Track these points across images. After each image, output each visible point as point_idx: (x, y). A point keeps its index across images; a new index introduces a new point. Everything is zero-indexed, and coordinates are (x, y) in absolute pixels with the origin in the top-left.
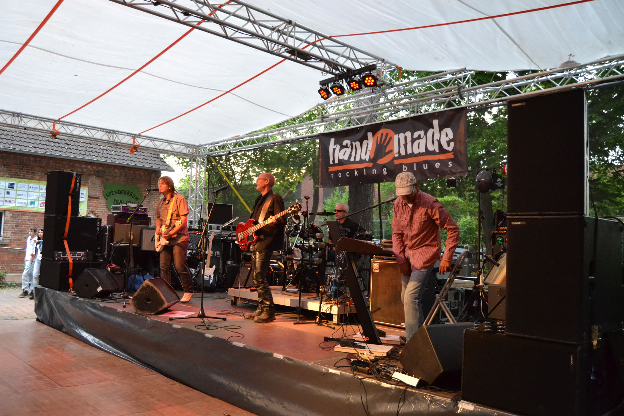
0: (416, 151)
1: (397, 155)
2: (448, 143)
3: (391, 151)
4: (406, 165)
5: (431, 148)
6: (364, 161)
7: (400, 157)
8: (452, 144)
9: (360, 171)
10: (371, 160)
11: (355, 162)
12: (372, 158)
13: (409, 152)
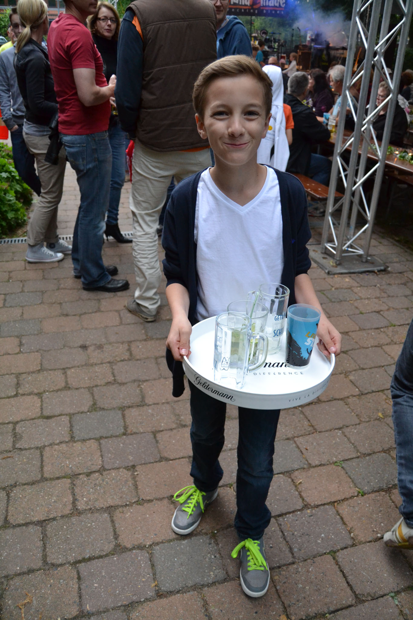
0: (270, 5)
1: (262, 5)
2: (283, 4)
3: (260, 3)
4: (266, 10)
5: (276, 5)
6: (247, 5)
7: (263, 6)
8: (284, 5)
9: (245, 10)
10: (250, 6)
11: (242, 5)
12: (251, 4)
13: (267, 4)
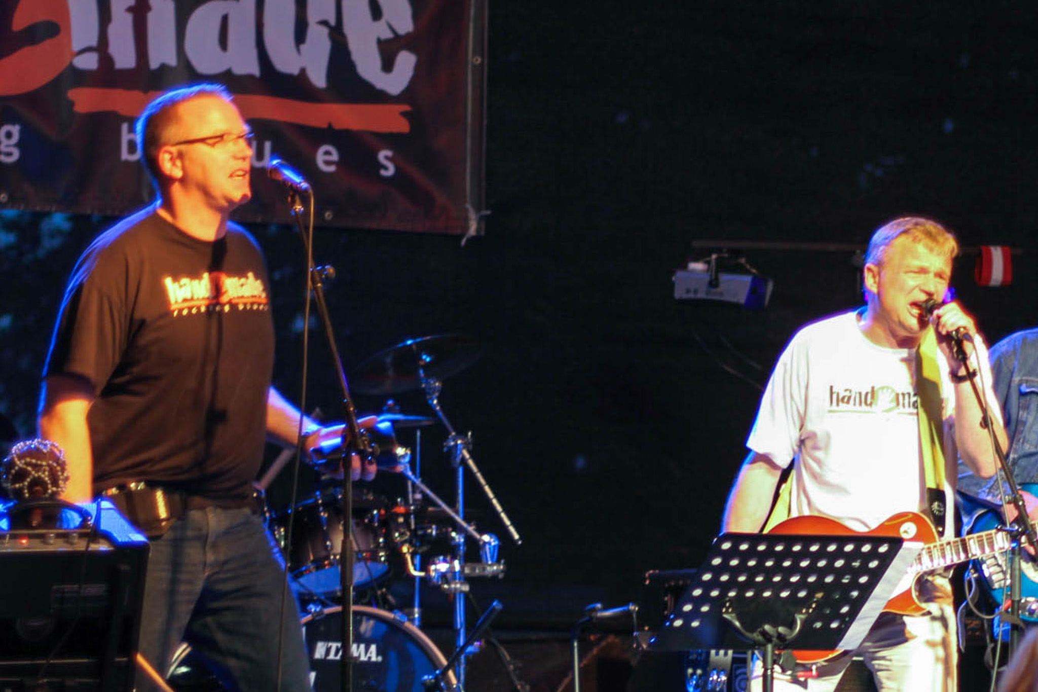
2: (386, 54)
3: (49, 30)
5: (287, 61)
13: (162, 53)
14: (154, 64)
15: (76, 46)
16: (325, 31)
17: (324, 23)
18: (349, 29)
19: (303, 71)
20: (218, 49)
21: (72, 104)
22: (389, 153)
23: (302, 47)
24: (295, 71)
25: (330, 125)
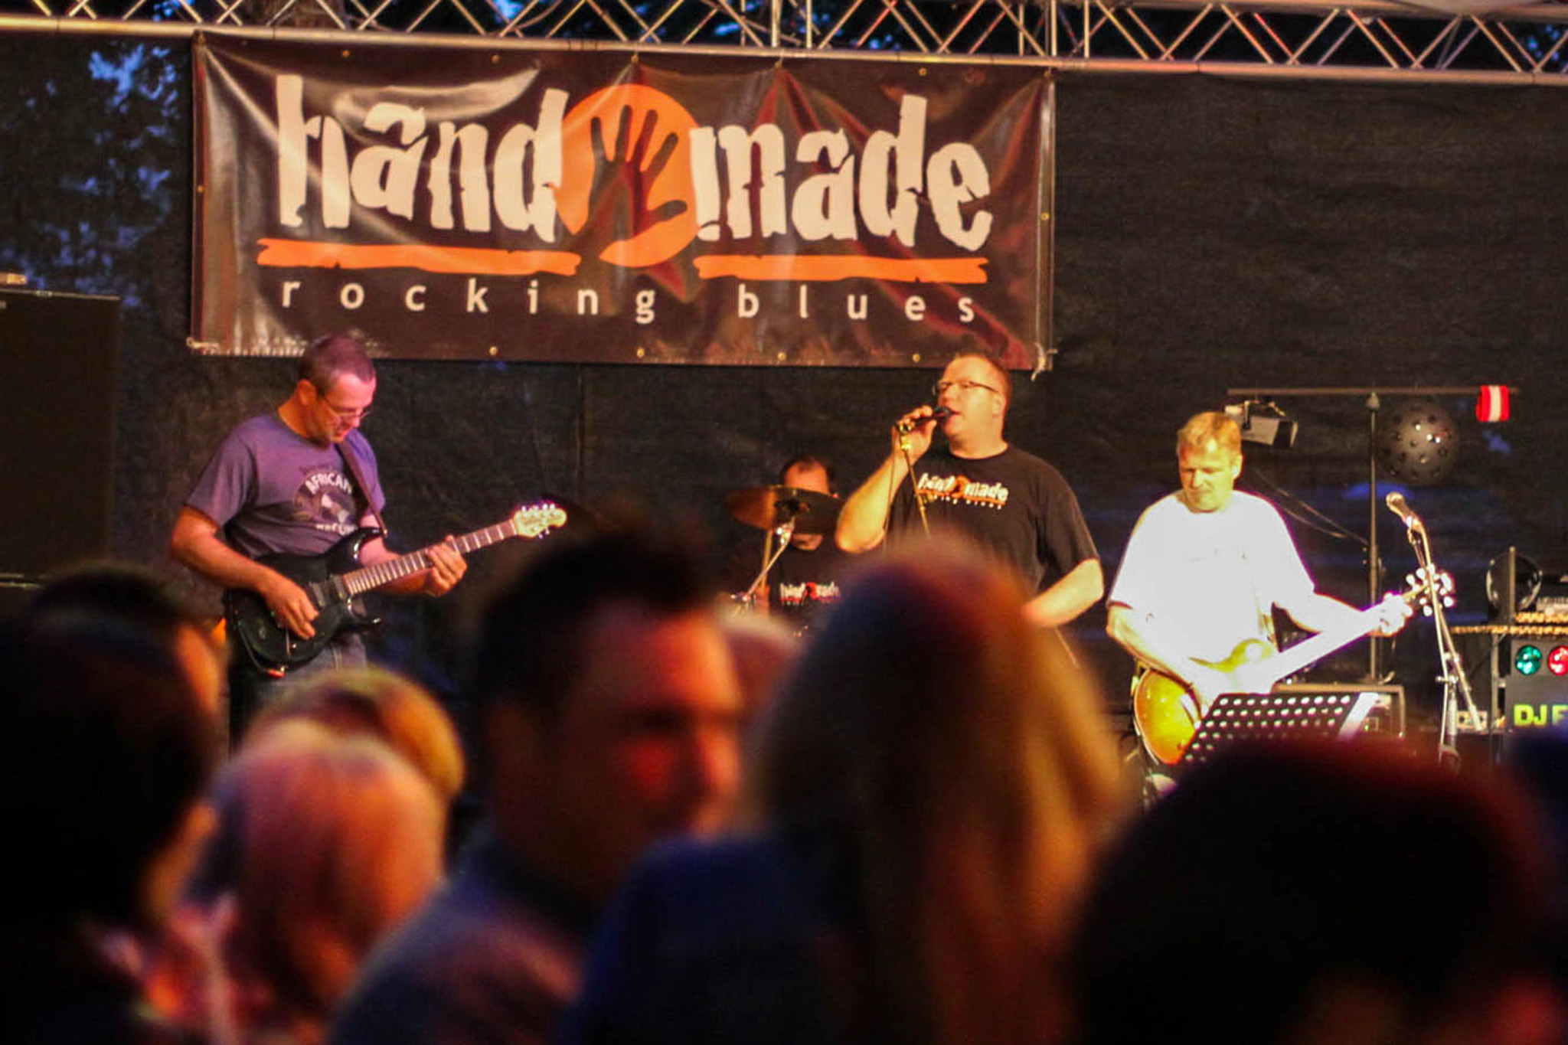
1: (712, 234)
2: (966, 215)
3: (677, 208)
4: (754, 286)
6: (527, 239)
7: (728, 244)
8: (983, 221)
9: (501, 289)
10: (566, 241)
11: (459, 237)
12: (572, 226)
13: (773, 223)
14: (766, 233)
15: (701, 220)
16: (912, 197)
17: (913, 190)
18: (933, 194)
19: (894, 233)
20: (821, 217)
21: (697, 271)
22: (968, 301)
23: (893, 212)
24: (887, 233)
25: (917, 280)
